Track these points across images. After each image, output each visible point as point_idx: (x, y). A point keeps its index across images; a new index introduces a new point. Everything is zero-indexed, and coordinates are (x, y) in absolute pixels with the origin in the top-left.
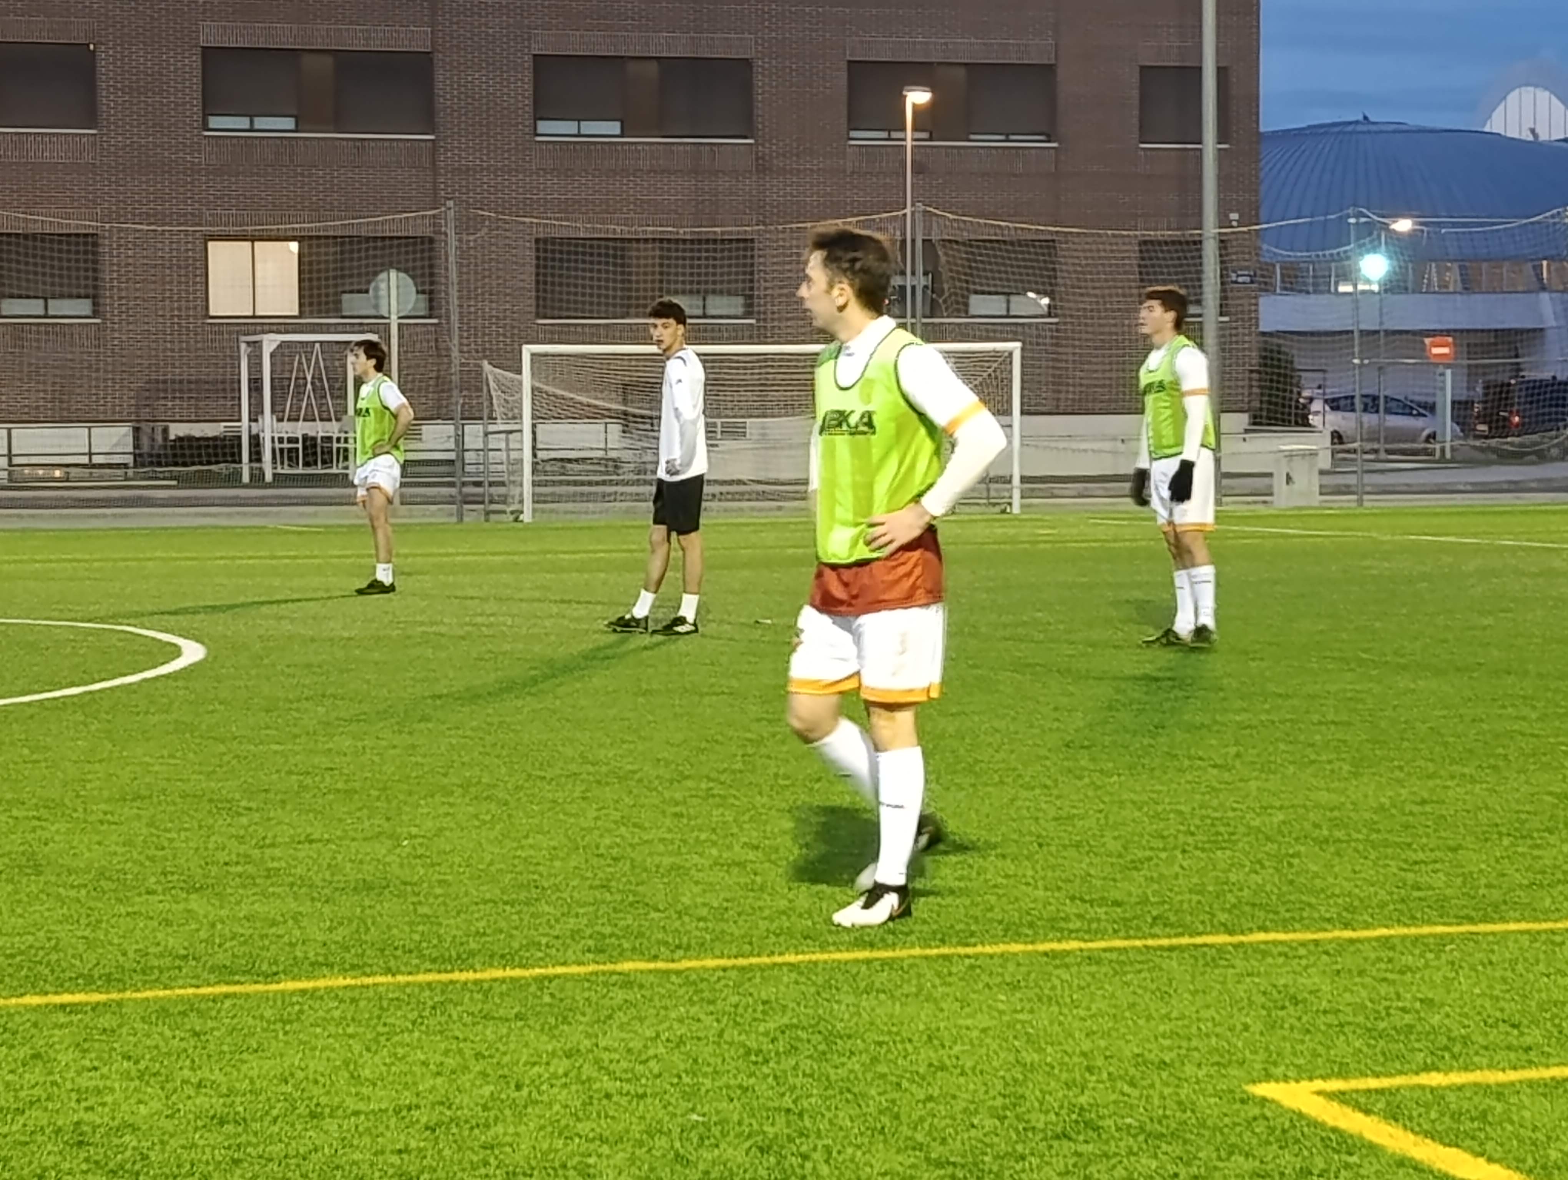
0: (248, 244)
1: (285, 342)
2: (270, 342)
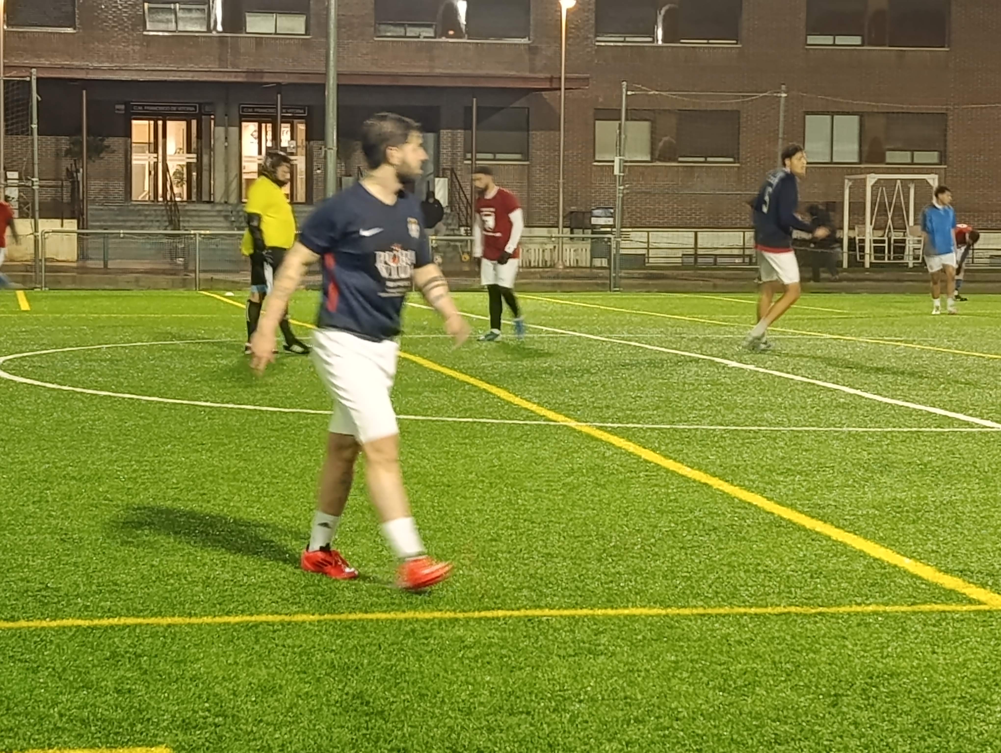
0: (828, 117)
1: (879, 180)
2: (871, 179)
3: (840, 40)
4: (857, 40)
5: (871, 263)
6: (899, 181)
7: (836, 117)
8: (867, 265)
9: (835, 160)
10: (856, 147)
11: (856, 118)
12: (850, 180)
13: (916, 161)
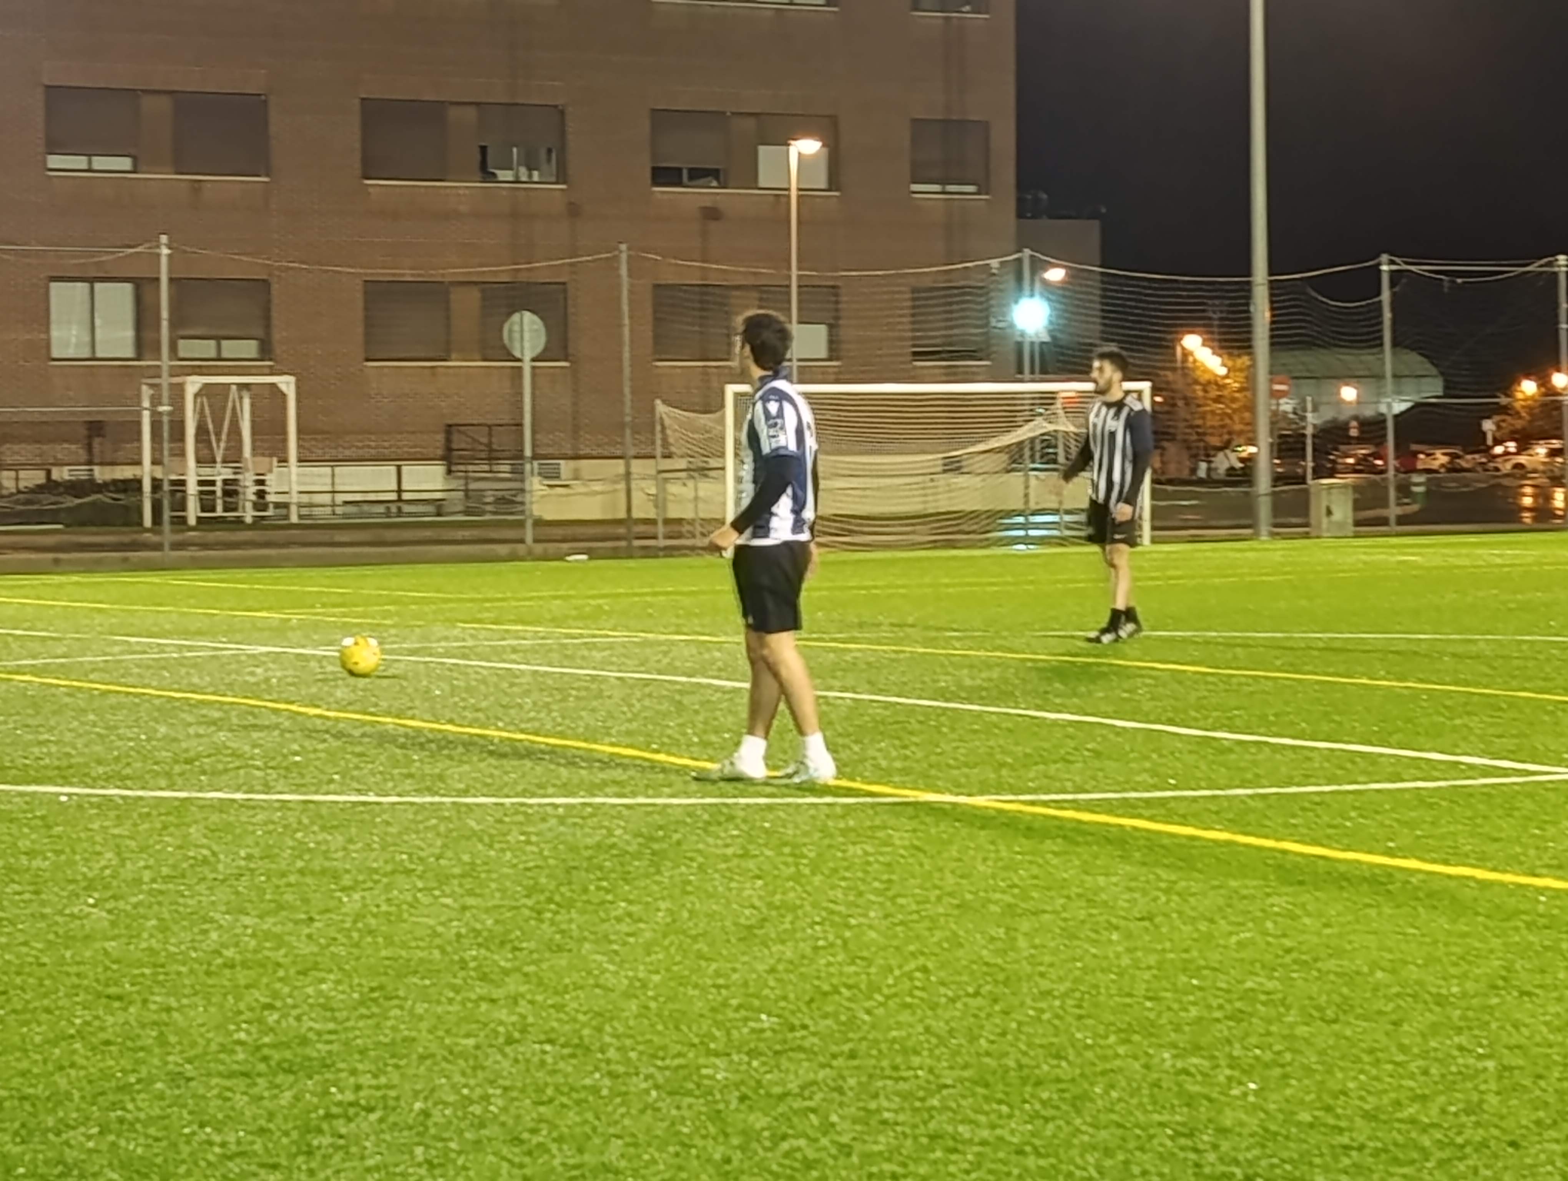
0: (86, 286)
1: (206, 385)
2: (193, 384)
3: (99, 163)
4: (125, 163)
5: (199, 519)
6: (234, 387)
7: (98, 286)
8: (192, 521)
9: (99, 355)
10: (129, 334)
11: (128, 287)
12: (152, 386)
13: (225, 355)
